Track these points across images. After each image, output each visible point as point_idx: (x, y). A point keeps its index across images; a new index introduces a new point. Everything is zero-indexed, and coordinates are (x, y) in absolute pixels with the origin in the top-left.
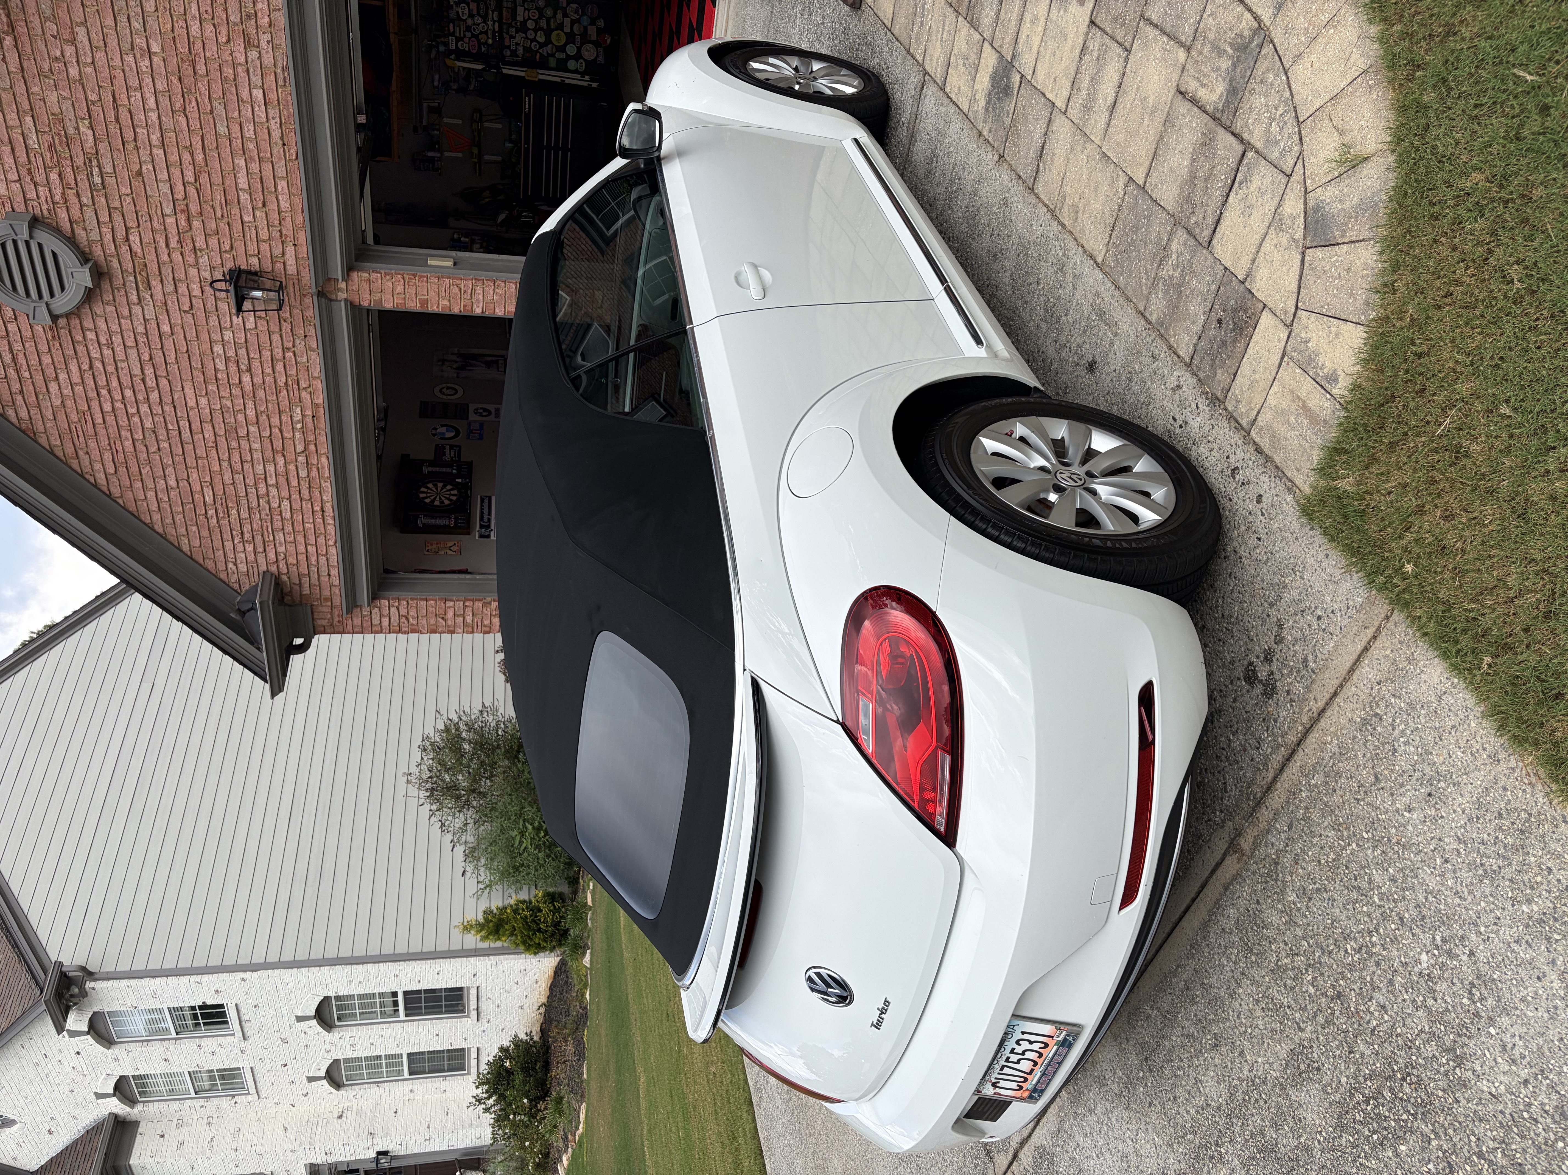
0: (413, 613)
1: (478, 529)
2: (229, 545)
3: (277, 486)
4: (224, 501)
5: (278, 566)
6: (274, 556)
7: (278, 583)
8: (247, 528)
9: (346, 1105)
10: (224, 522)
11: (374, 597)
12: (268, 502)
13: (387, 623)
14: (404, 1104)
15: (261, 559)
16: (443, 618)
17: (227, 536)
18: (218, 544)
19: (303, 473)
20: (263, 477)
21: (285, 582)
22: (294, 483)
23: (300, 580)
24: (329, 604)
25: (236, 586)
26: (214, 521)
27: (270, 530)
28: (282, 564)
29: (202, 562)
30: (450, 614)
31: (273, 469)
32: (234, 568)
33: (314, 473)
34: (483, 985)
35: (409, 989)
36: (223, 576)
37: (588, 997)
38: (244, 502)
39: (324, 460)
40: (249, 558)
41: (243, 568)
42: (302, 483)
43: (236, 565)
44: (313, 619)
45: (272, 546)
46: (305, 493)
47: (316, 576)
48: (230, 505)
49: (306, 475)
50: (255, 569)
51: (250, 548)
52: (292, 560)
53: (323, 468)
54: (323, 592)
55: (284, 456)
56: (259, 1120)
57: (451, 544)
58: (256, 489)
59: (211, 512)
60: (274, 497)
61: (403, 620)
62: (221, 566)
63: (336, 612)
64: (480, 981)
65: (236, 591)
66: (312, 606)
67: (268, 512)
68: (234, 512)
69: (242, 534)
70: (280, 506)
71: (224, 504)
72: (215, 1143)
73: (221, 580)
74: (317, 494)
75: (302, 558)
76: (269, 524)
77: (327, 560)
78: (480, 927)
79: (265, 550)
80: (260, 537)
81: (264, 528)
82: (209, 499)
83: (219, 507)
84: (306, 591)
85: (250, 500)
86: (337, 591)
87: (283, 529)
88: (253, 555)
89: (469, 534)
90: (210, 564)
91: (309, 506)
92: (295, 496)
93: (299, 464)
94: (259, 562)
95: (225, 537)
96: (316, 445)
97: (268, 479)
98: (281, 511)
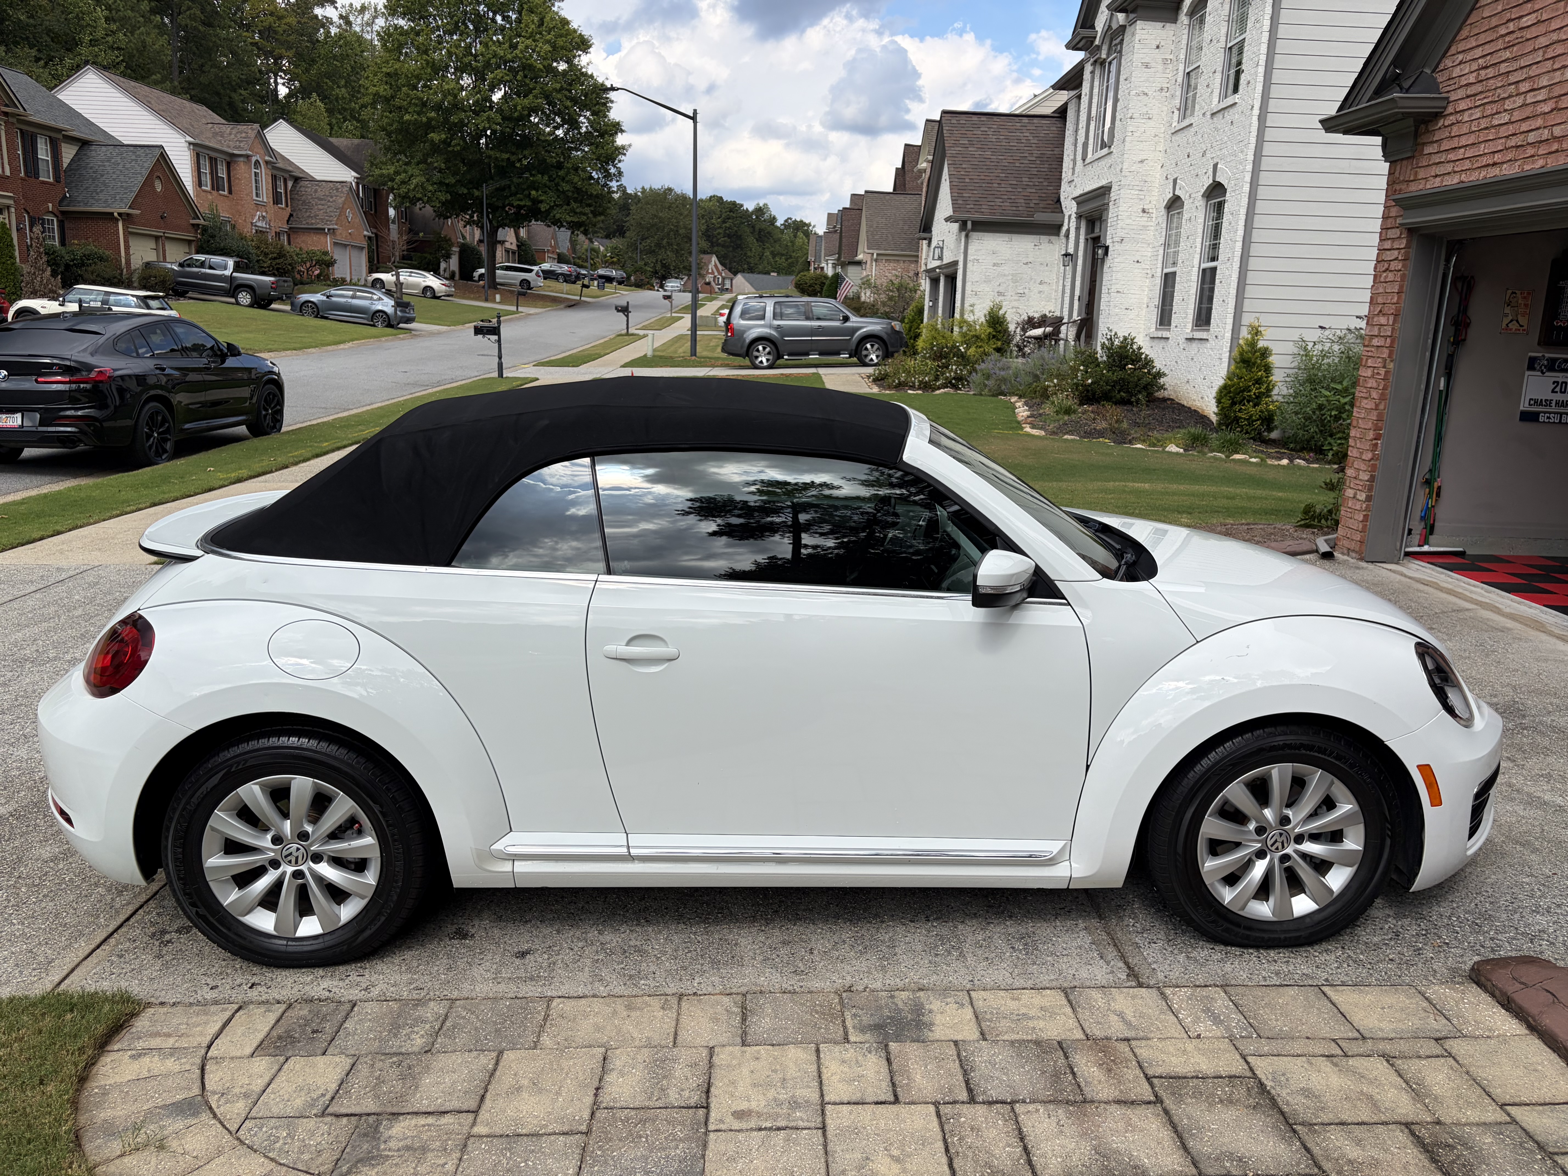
0: (1391, 276)
1: (1547, 355)
2: (1478, 52)
3: (1524, 105)
4: (1520, 40)
5: (1451, 114)
6: (1461, 108)
7: (1437, 115)
8: (1491, 72)
9: (1154, 215)
10: (1500, 44)
11: (1412, 231)
12: (1510, 96)
13: (1386, 247)
14: (1143, 269)
15: (1461, 93)
16: (1380, 311)
17: (1488, 49)
18: (1483, 38)
19: (1532, 137)
20: (1535, 86)
21: (1437, 124)
22: (1525, 127)
23: (1437, 141)
24: (1412, 178)
25: (1441, 67)
26: (1503, 31)
27: (1485, 101)
28: (1452, 119)
29: (1469, 22)
30: (1383, 320)
31: (1540, 98)
32: (1457, 62)
33: (1530, 151)
34: (1208, 345)
35: (1218, 272)
36: (1453, 50)
37: (1139, 446)
38: (1516, 65)
39: (1541, 163)
40: (1463, 78)
41: (1456, 72)
42: (1522, 137)
43: (1461, 63)
44: (1402, 159)
45: (1470, 106)
46: (1512, 142)
47: (1437, 161)
48: (1515, 48)
49: (1530, 141)
50: (1453, 87)
51: (1472, 79)
52: (1455, 131)
53: (1533, 163)
54: (1422, 169)
55: (1552, 111)
56: (1156, 136)
57: (1523, 321)
58: (1524, 80)
59: (1511, 26)
60: (1514, 102)
61: (1386, 266)
62: (1462, 46)
63: (1403, 187)
64: (1212, 342)
65: (1437, 67)
66: (1413, 157)
67: (1502, 96)
68: (1507, 54)
69: (1486, 67)
70: (1505, 111)
71: (1517, 41)
72: (1143, 97)
73: (1449, 48)
74: (1510, 156)
75: (1455, 143)
76: (1490, 99)
77: (1449, 173)
78: (1252, 344)
79: (1468, 97)
80: (1480, 89)
81: (1487, 94)
82: (1526, 21)
83: (1514, 36)
84: (1428, 150)
85: (1515, 73)
86: (1421, 187)
87: (1484, 117)
88: (1465, 82)
89: (1539, 344)
90: (1464, 33)
91: (1500, 148)
92: (1511, 129)
93: (1540, 131)
94: (1459, 91)
95: (1487, 46)
96: (1557, 151)
97: (1532, 93)
98: (1500, 112)
